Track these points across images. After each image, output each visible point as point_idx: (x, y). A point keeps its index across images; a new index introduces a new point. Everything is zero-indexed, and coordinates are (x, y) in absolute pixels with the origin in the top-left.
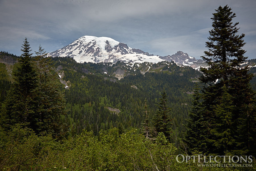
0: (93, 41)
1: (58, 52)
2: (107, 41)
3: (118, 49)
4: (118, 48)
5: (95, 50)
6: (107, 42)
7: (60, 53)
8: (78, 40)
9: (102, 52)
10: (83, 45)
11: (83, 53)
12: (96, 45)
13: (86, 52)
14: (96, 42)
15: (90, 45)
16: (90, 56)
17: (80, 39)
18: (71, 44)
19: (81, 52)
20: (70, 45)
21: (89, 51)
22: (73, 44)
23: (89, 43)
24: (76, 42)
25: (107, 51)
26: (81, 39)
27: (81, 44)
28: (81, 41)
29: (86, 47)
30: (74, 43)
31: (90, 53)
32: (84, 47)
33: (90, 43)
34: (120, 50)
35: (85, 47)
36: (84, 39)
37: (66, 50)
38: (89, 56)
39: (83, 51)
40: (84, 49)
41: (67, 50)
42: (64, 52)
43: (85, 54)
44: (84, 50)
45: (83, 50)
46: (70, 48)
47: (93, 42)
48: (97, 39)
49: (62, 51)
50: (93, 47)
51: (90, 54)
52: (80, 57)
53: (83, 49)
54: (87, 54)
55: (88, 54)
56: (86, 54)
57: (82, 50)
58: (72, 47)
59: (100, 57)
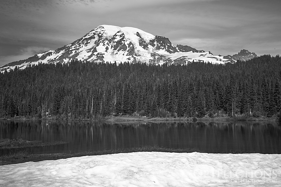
0: (118, 32)
1: (70, 49)
2: (137, 33)
5: (127, 46)
7: (73, 50)
8: (94, 32)
10: (106, 39)
11: (110, 50)
12: (127, 39)
13: (113, 48)
14: (123, 34)
15: (115, 38)
16: (123, 55)
17: (97, 30)
18: (86, 37)
19: (107, 48)
20: (84, 38)
21: (119, 48)
23: (114, 36)
24: (91, 34)
26: (99, 30)
27: (100, 36)
28: (99, 33)
29: (112, 42)
30: (89, 36)
31: (121, 51)
32: (109, 41)
33: (116, 35)
34: (161, 46)
36: (103, 29)
37: (80, 46)
38: (121, 55)
39: (110, 47)
40: (109, 44)
42: (79, 48)
44: (111, 46)
45: (109, 45)
46: (85, 42)
47: (120, 34)
48: (124, 30)
49: (74, 47)
50: (123, 42)
53: (108, 44)
54: (116, 51)
55: (118, 51)
56: (115, 53)
57: (108, 45)
58: (88, 42)
59: (139, 56)
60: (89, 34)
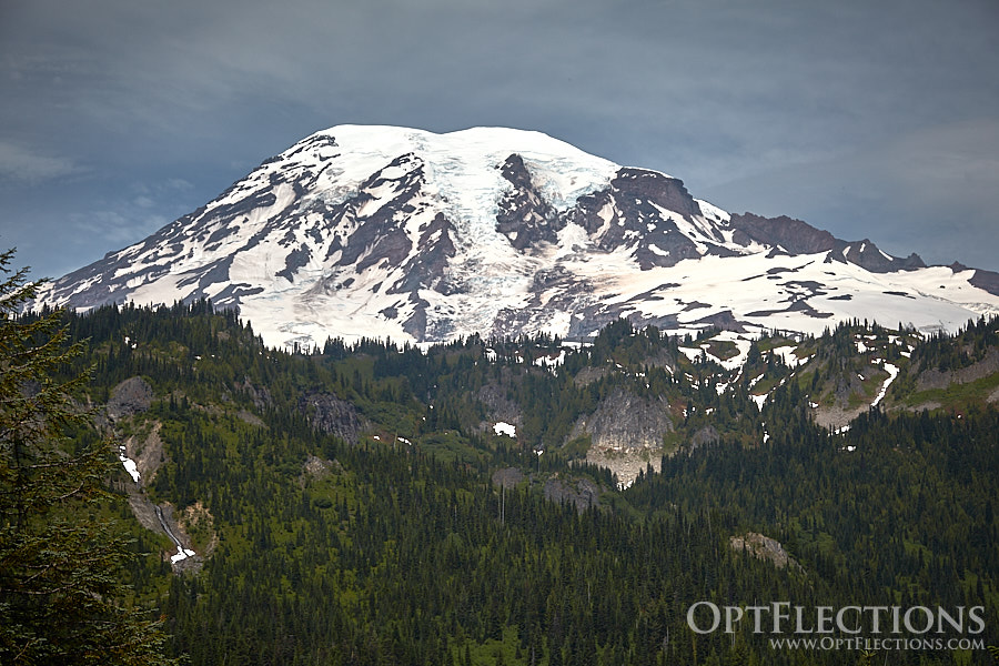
0: (396, 163)
1: (120, 273)
2: (515, 159)
3: (606, 226)
4: (607, 213)
5: (415, 237)
6: (515, 169)
7: (132, 276)
8: (275, 167)
9: (471, 253)
10: (319, 206)
11: (318, 265)
12: (427, 200)
13: (338, 255)
14: (419, 172)
15: (370, 197)
16: (376, 289)
17: (294, 159)
18: (225, 201)
19: (298, 260)
20: (210, 207)
21: (368, 252)
22: (234, 198)
23: (365, 184)
24: (257, 182)
25: (513, 244)
26: (306, 158)
27: (300, 191)
28: (300, 171)
29: (344, 221)
30: (244, 194)
31: (374, 269)
32: (327, 216)
33: (376, 180)
34: (627, 227)
35: (332, 217)
36: (327, 151)
37: (179, 248)
38: (364, 293)
39: (319, 252)
40: (324, 233)
41: (185, 251)
42: (169, 264)
43: (332, 278)
44: (328, 241)
45: (319, 240)
46: (213, 230)
47: (398, 172)
48: (434, 148)
49: (146, 261)
50: (399, 216)
51: (375, 273)
52: (288, 301)
53: (314, 233)
55: (359, 270)
56: (341, 279)
57: (310, 241)
58: (232, 225)
59: (457, 291)
60: (247, 183)
